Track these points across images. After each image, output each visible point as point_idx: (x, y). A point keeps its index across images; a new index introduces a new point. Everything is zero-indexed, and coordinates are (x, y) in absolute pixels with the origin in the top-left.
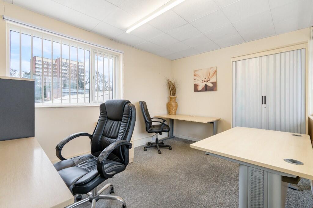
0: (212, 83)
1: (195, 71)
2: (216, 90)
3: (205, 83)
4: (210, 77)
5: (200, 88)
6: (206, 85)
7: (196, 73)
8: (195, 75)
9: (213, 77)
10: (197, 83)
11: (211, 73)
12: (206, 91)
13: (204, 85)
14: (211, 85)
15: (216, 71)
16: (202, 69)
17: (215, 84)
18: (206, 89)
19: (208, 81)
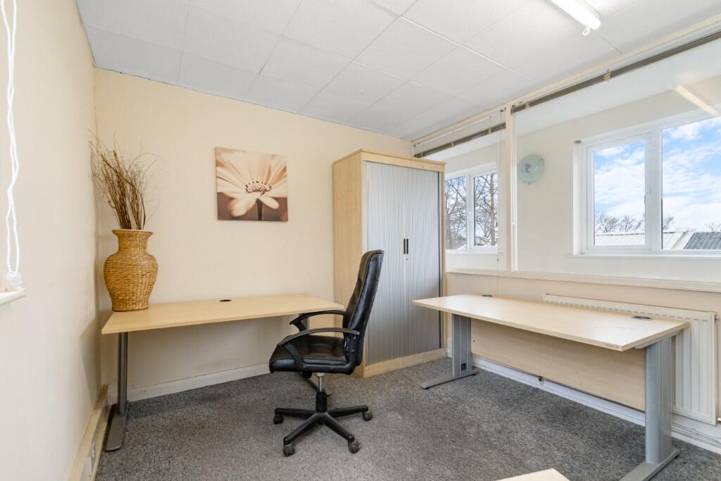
0: (276, 199)
1: (217, 151)
2: (287, 220)
3: (257, 195)
4: (270, 180)
5: (239, 208)
6: (259, 203)
7: (224, 157)
8: (218, 164)
9: (279, 183)
10: (227, 189)
11: (272, 169)
12: (260, 219)
13: (253, 202)
14: (274, 205)
15: (285, 170)
16: (244, 152)
17: (283, 201)
18: (260, 213)
19: (266, 193)
